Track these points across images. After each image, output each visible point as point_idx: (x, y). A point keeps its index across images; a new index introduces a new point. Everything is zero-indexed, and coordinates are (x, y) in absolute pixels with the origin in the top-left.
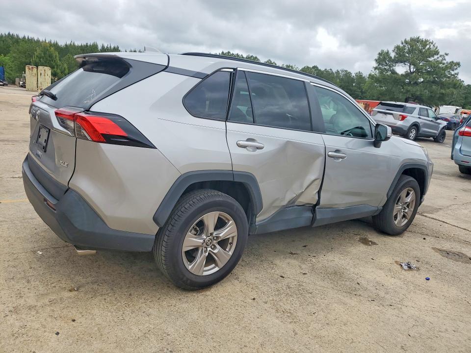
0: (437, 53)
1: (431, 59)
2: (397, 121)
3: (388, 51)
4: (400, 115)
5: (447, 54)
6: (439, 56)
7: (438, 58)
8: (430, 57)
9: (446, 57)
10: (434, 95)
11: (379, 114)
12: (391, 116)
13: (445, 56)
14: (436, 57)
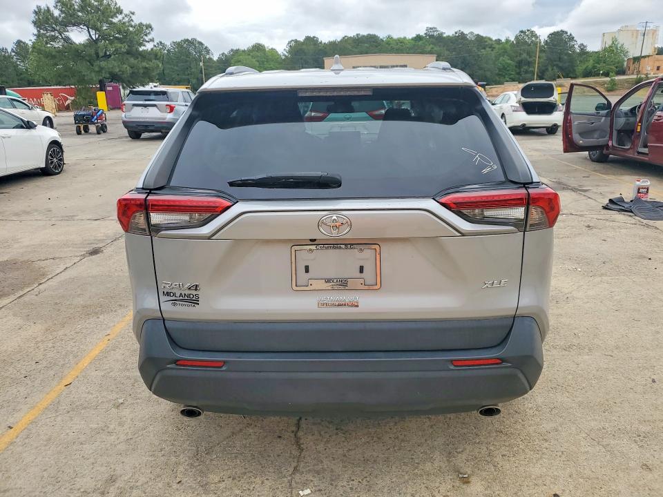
0: (119, 11)
1: (115, 20)
2: (166, 114)
3: (48, 8)
4: (167, 105)
5: (133, 13)
6: (123, 15)
7: (123, 18)
8: (112, 17)
9: (133, 17)
10: (136, 71)
11: (135, 108)
12: (155, 108)
13: (131, 15)
14: (120, 17)
